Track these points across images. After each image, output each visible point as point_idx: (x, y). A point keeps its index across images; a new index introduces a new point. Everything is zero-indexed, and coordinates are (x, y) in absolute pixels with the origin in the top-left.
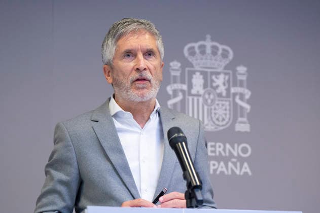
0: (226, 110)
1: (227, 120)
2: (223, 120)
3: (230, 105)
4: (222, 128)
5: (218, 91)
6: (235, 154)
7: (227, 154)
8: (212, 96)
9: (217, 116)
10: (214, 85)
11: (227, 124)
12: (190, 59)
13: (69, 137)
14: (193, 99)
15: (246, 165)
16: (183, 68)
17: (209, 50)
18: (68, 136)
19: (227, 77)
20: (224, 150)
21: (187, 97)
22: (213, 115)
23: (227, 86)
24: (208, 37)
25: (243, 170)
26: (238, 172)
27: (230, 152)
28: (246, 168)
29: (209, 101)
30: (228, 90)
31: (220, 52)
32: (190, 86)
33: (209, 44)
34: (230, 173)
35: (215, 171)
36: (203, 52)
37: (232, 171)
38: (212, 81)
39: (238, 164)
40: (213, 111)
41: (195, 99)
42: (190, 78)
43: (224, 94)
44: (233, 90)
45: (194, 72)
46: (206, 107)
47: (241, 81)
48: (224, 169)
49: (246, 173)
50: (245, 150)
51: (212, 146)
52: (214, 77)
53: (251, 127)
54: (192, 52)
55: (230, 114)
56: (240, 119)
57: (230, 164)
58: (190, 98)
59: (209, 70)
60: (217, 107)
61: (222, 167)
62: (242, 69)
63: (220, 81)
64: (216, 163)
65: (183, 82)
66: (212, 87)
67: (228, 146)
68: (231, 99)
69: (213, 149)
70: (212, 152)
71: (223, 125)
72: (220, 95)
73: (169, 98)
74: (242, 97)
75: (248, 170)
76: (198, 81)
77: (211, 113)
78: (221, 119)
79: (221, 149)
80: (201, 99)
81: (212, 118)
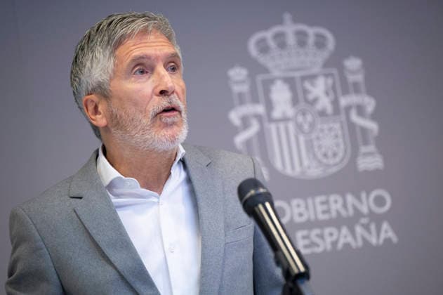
0: (336, 136)
1: (341, 154)
2: (335, 155)
3: (342, 127)
4: (334, 170)
5: (319, 106)
6: (365, 210)
7: (351, 212)
8: (309, 118)
9: (323, 150)
10: (311, 97)
11: (342, 160)
12: (262, 59)
13: (37, 234)
14: (278, 129)
15: (385, 226)
16: (252, 77)
17: (291, 40)
18: (34, 231)
19: (330, 81)
20: (345, 206)
21: (266, 125)
22: (316, 150)
23: (332, 96)
24: (287, 17)
25: (383, 236)
26: (374, 240)
27: (355, 208)
28: (387, 232)
29: (306, 127)
30: (335, 103)
31: (311, 40)
32: (269, 106)
33: (289, 29)
34: (360, 243)
35: (334, 244)
36: (282, 45)
37: (364, 239)
38: (305, 92)
39: (373, 227)
40: (315, 143)
41: (282, 126)
42: (267, 92)
43: (329, 109)
44: (344, 102)
45: (272, 81)
46: (302, 139)
47: (356, 85)
48: (350, 239)
49: (388, 241)
50: (380, 201)
51: (323, 203)
52: (307, 85)
53: (385, 160)
54: (263, 48)
55: (345, 144)
56: (363, 149)
57: (359, 230)
58: (273, 127)
59: (297, 74)
60: (321, 135)
61: (345, 237)
62: (353, 63)
63: (319, 89)
64: (334, 230)
65: (255, 100)
66: (306, 101)
67: (350, 199)
68: (343, 117)
69: (325, 207)
70: (324, 212)
71: (335, 164)
72: (323, 114)
73: (235, 131)
74: (361, 110)
75: (391, 234)
76: (281, 95)
77: (312, 147)
78: (330, 154)
79: (339, 206)
80: (291, 126)
81: (315, 155)
